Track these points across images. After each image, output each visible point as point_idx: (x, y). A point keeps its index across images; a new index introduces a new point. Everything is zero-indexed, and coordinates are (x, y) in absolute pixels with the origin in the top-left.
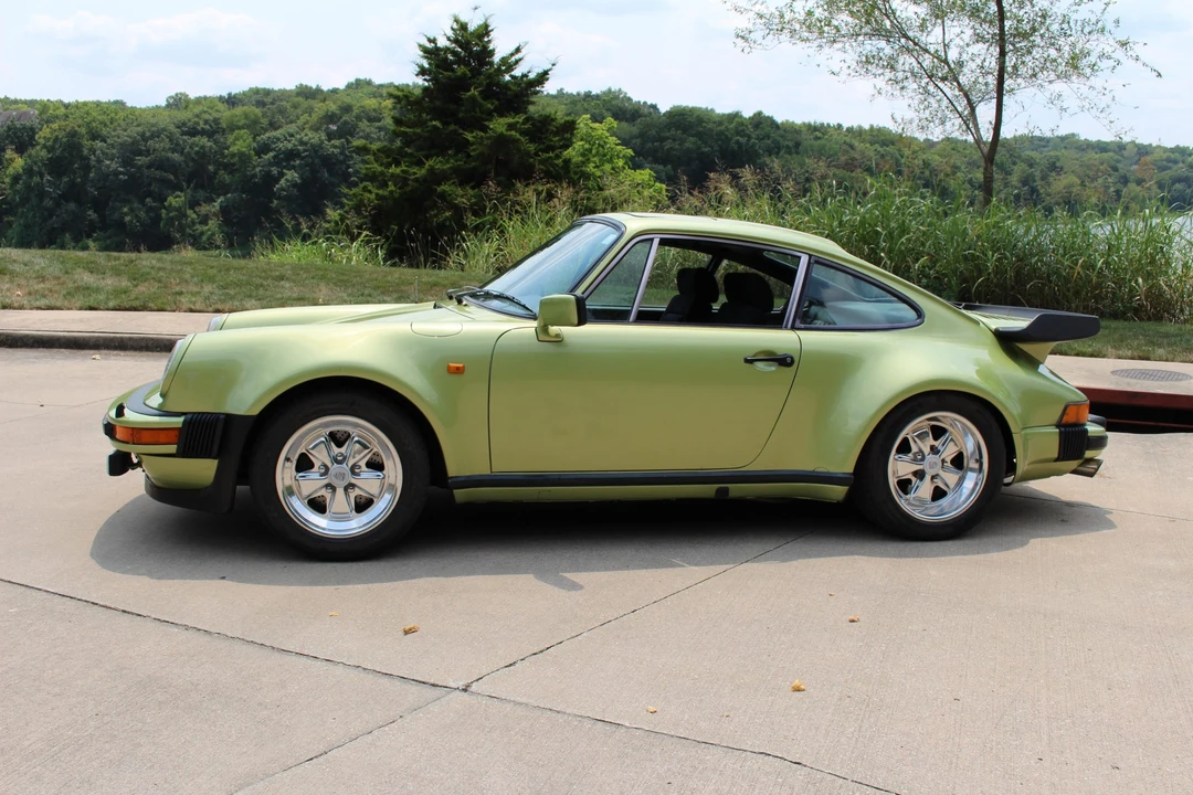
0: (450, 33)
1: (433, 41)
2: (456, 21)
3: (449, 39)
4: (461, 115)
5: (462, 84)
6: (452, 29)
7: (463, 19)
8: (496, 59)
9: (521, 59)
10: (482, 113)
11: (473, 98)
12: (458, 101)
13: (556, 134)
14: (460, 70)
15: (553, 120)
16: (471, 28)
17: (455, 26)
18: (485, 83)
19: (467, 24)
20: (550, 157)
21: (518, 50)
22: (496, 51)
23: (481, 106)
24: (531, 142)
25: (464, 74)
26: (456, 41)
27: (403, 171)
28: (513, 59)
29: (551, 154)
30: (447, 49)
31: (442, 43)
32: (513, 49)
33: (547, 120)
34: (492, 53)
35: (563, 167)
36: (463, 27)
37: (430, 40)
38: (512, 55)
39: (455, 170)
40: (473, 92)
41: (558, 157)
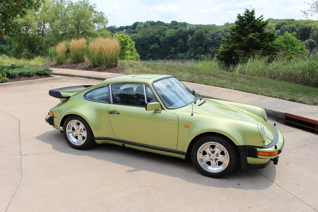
0: (244, 13)
1: (240, 15)
2: (246, 9)
3: (244, 14)
4: (244, 33)
5: (245, 25)
6: (245, 12)
7: (248, 9)
8: (256, 18)
9: (263, 18)
10: (249, 32)
11: (247, 29)
12: (244, 29)
13: (268, 37)
14: (245, 22)
15: (268, 34)
16: (250, 11)
17: (246, 11)
18: (251, 25)
19: (249, 10)
20: (264, 43)
21: (262, 16)
22: (255, 17)
23: (249, 30)
24: (259, 40)
25: (246, 23)
26: (245, 14)
27: (227, 46)
28: (261, 18)
29: (265, 43)
30: (243, 16)
31: (242, 15)
32: (260, 16)
33: (266, 34)
34: (254, 17)
35: (267, 46)
36: (248, 11)
37: (238, 15)
38: (260, 17)
39: (240, 46)
40: (247, 27)
41: (266, 43)
